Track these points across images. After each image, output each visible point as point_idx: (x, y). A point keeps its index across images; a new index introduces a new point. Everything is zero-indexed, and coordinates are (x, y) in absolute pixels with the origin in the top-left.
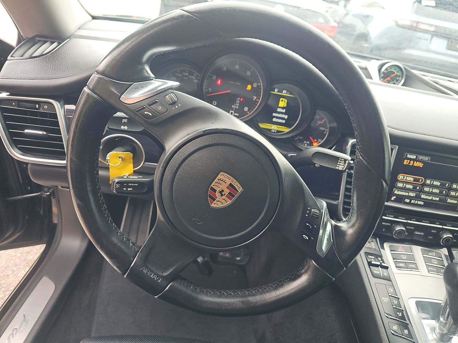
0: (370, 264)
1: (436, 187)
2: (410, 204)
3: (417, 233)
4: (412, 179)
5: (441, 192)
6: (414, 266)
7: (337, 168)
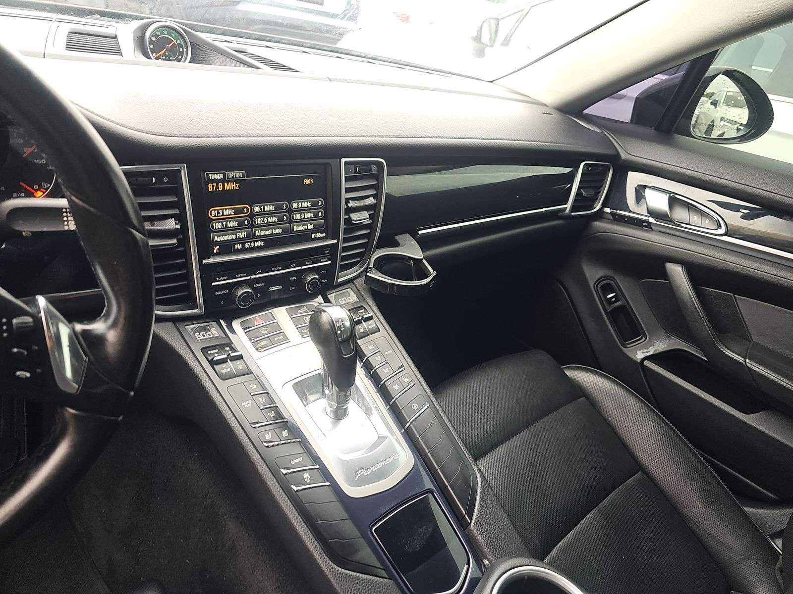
0: (213, 363)
1: (270, 213)
2: (244, 250)
3: (273, 289)
4: (232, 212)
5: (280, 219)
6: (281, 337)
7: (66, 228)
